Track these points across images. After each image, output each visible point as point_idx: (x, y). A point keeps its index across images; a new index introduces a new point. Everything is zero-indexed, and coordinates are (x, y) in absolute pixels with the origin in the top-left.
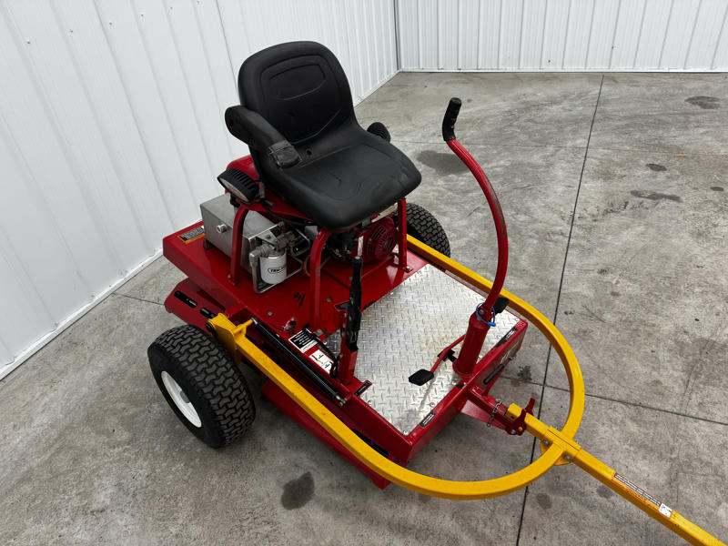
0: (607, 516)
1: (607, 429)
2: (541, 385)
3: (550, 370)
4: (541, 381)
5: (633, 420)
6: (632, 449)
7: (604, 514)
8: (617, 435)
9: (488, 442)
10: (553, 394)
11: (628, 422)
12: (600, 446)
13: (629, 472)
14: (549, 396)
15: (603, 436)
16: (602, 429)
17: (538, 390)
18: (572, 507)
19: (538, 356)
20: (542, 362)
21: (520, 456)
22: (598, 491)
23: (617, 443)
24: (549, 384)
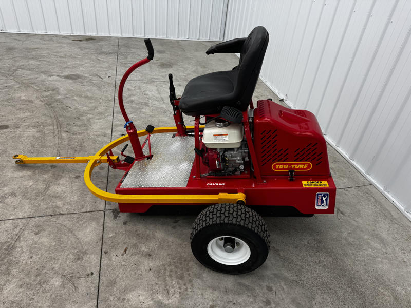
1: (72, 200)
2: (107, 210)
3: (102, 220)
4: (107, 212)
5: (58, 207)
8: (68, 198)
10: (100, 207)
11: (61, 205)
12: (77, 192)
13: (66, 186)
14: (101, 206)
15: (75, 196)
16: (75, 199)
17: (108, 207)
19: (110, 228)
20: (108, 224)
21: (113, 179)
22: (80, 177)
23: (69, 195)
24: (102, 212)
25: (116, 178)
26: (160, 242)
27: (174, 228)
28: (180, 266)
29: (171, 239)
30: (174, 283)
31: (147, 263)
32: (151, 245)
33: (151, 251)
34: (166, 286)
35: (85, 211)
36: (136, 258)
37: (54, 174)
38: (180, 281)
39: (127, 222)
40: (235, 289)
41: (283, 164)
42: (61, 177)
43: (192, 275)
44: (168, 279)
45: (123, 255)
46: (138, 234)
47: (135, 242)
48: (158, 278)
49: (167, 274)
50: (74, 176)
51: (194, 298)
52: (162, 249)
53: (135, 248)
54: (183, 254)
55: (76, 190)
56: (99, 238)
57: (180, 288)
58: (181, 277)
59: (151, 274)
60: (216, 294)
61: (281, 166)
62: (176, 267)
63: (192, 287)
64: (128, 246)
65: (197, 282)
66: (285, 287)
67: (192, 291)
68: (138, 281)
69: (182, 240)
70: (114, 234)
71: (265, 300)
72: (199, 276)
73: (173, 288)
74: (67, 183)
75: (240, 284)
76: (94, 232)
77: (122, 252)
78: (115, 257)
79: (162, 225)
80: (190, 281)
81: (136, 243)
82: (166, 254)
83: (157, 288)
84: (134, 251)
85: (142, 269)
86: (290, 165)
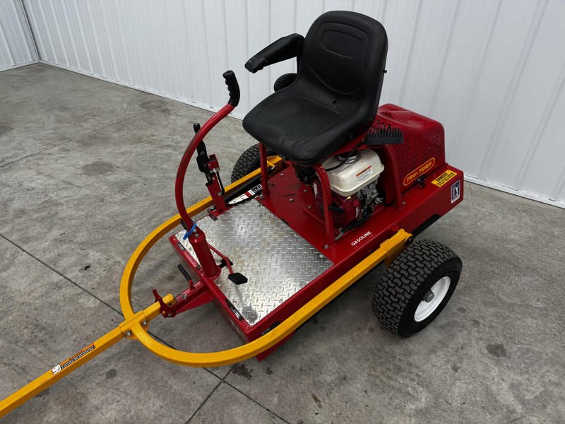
0: (96, 366)
1: (155, 408)
2: (225, 378)
3: (239, 394)
4: (228, 380)
6: (128, 416)
7: (99, 365)
8: (146, 412)
9: (189, 320)
10: (210, 383)
12: (145, 392)
13: (113, 400)
14: (210, 379)
15: (152, 400)
16: (158, 403)
17: (220, 373)
18: (116, 349)
19: (261, 393)
20: (252, 392)
21: (168, 335)
22: (115, 370)
23: (139, 407)
24: (222, 385)
25: (172, 331)
26: (333, 356)
27: (323, 329)
28: (383, 360)
29: (337, 343)
30: (401, 381)
31: (356, 388)
32: (330, 368)
33: (339, 374)
34: (400, 390)
35: (199, 405)
36: (337, 395)
37: (62, 402)
38: (403, 373)
39: (268, 369)
40: (446, 335)
41: (412, 174)
42: (84, 395)
43: (403, 358)
44: (392, 383)
45: (320, 406)
46: (301, 370)
47: (310, 381)
48: (384, 392)
49: (384, 379)
50: (104, 377)
51: (434, 376)
52: (345, 360)
53: (321, 387)
54: (368, 347)
55: (139, 392)
56: (268, 417)
57: (413, 380)
58: (399, 370)
59: (373, 395)
60: (441, 353)
61: (411, 177)
62: (382, 364)
63: (419, 368)
64: (311, 391)
65: (415, 359)
66: (468, 299)
67: (424, 371)
68: (373, 414)
69: (347, 334)
70: (277, 395)
71: (472, 323)
72: (409, 353)
73: (408, 387)
74: (109, 394)
75: (442, 327)
76: (250, 416)
77: (314, 403)
78: (316, 417)
79: (307, 336)
80: (410, 364)
81: (314, 381)
82: (355, 362)
83: (396, 401)
84: (324, 391)
85: (360, 399)
86: (418, 171)
